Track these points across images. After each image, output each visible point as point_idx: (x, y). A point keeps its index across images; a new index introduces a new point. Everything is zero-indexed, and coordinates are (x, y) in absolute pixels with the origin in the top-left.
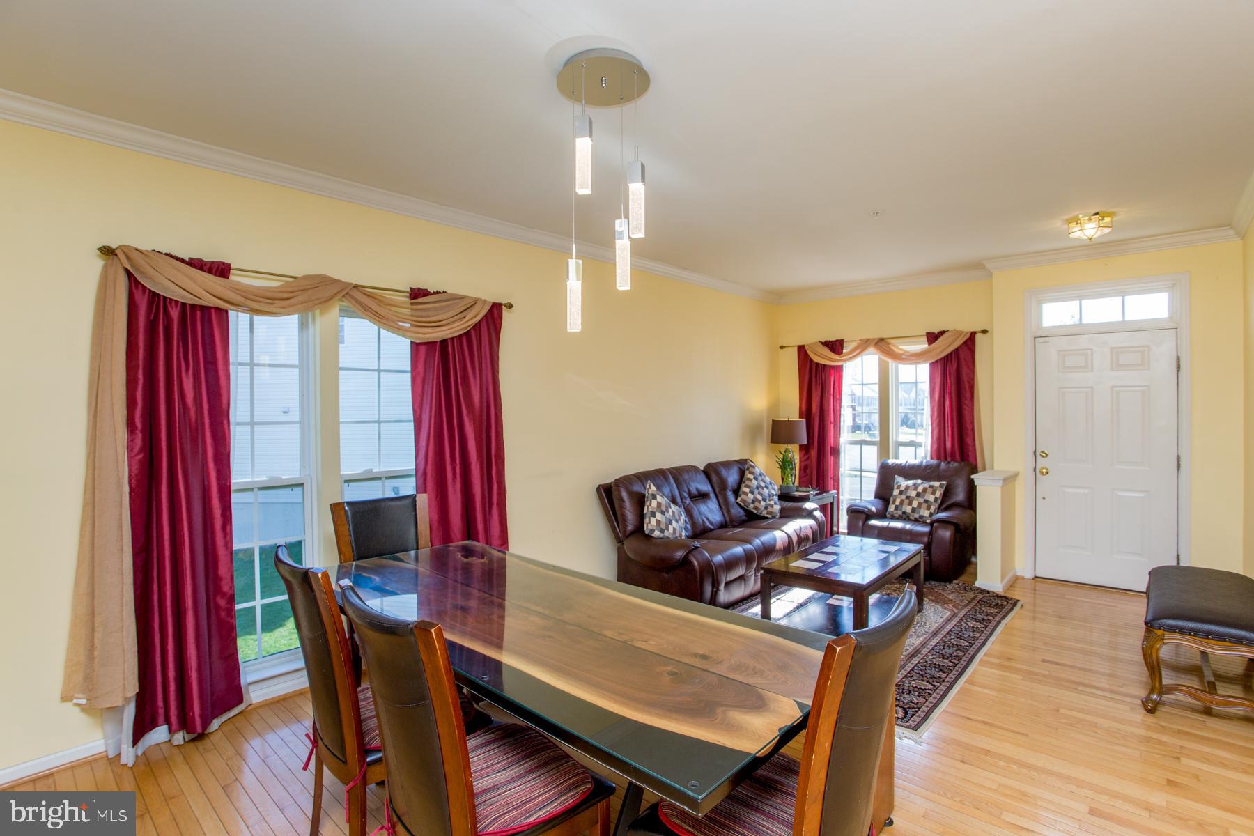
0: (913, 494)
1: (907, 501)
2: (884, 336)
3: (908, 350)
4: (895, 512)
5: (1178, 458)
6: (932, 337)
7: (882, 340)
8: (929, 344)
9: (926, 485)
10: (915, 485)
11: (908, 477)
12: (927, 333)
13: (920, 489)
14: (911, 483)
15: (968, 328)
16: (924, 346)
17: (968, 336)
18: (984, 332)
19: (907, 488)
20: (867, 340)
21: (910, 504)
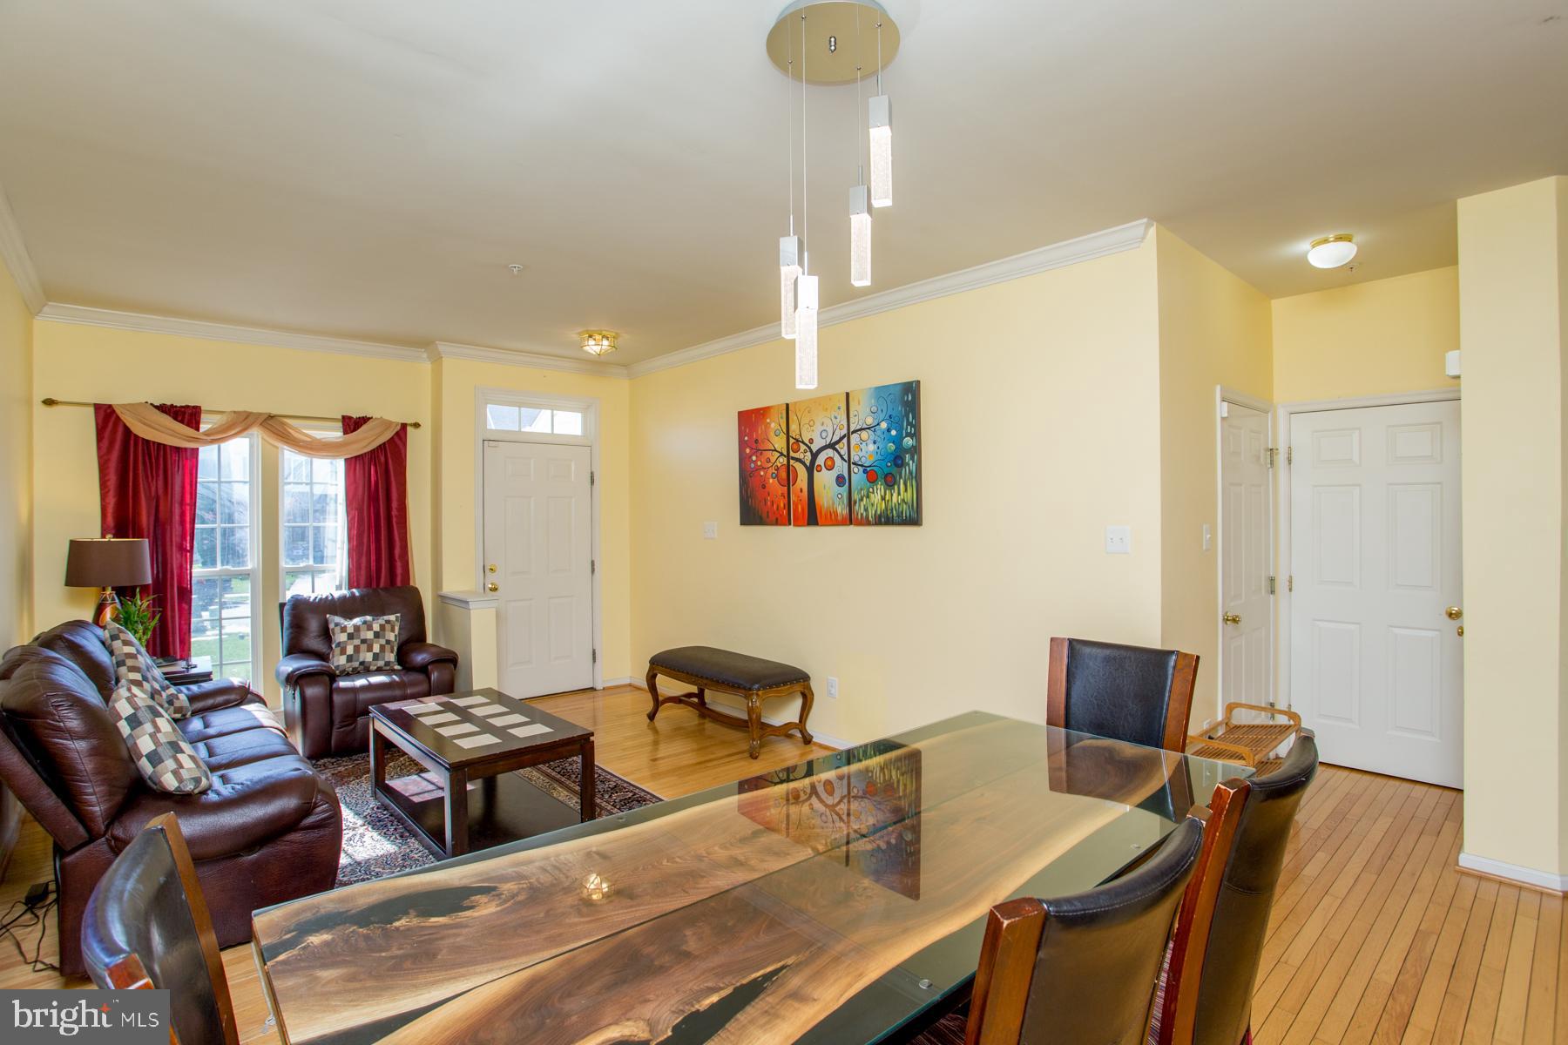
0: (370, 635)
1: (364, 647)
2: (274, 412)
3: (318, 437)
4: (350, 664)
5: (593, 563)
6: (352, 424)
7: (271, 417)
8: (345, 432)
9: (382, 620)
10: (365, 622)
11: (349, 615)
12: (344, 417)
13: (376, 627)
14: (357, 621)
15: (399, 418)
16: (335, 434)
17: (399, 427)
18: (417, 425)
19: (357, 628)
20: (248, 415)
21: (370, 649)
